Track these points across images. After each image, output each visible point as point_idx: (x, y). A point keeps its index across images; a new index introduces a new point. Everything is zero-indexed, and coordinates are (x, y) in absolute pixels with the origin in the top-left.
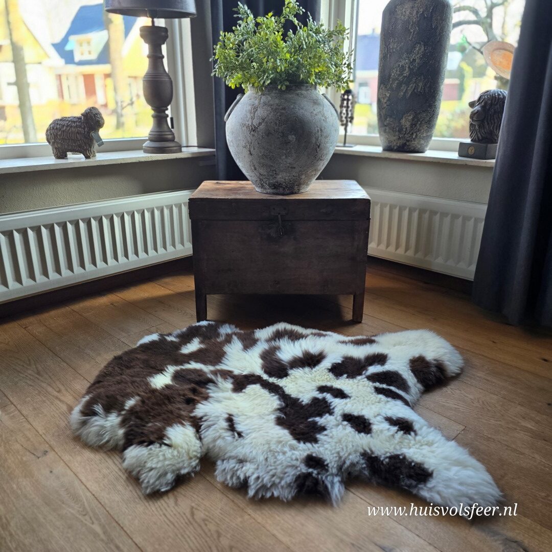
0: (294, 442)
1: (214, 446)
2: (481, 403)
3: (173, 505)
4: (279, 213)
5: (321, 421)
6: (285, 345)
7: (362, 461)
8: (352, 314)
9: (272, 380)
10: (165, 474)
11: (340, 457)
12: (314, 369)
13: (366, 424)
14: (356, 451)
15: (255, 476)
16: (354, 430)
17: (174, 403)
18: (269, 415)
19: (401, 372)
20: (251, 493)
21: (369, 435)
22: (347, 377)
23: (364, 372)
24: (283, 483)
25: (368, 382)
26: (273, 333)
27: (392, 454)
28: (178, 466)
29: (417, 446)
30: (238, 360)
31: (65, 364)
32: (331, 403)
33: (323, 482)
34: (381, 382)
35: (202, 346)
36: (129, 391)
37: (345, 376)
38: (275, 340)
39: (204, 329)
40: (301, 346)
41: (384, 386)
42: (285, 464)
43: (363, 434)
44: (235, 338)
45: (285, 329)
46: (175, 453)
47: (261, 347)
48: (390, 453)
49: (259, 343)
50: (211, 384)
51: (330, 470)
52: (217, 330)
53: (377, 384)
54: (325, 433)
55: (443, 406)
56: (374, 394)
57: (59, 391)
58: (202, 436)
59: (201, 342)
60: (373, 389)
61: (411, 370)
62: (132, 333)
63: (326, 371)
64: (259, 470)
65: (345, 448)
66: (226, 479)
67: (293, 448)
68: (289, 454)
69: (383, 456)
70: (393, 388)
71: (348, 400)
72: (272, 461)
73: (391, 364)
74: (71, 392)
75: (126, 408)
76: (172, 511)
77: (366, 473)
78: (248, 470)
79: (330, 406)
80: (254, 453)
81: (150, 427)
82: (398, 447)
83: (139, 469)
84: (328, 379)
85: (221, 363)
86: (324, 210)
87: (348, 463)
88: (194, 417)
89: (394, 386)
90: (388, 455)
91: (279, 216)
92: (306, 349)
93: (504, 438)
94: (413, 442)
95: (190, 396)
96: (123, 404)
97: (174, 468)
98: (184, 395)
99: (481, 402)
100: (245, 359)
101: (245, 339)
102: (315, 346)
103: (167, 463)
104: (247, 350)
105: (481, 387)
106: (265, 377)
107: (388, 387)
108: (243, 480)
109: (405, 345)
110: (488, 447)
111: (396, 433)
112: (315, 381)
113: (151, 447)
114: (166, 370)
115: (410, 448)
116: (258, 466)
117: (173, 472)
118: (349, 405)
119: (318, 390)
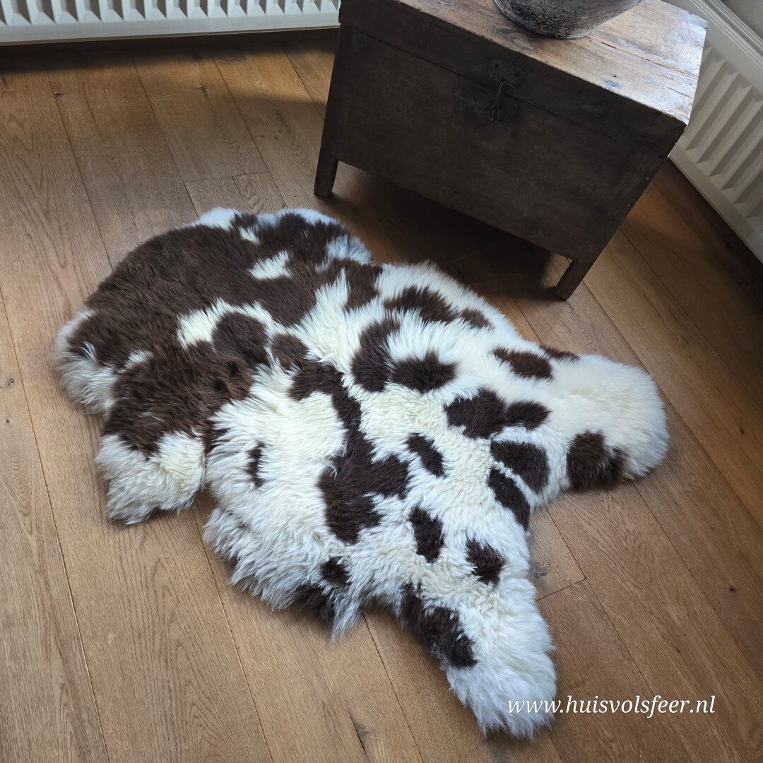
0: (324, 530)
1: (218, 487)
2: (637, 545)
3: (137, 546)
4: (503, 80)
5: (382, 503)
6: (409, 325)
7: (399, 597)
8: (562, 273)
9: (356, 391)
10: (139, 504)
11: (372, 580)
12: (425, 397)
13: (436, 542)
14: (399, 578)
15: (249, 560)
16: (415, 543)
17: (196, 384)
18: (316, 462)
19: (549, 455)
20: (236, 578)
21: (429, 565)
22: (465, 433)
23: (492, 435)
24: (280, 585)
25: (489, 454)
26: (405, 291)
27: (444, 606)
28: (158, 499)
29: (485, 608)
30: (326, 327)
31: (89, 209)
32: (412, 477)
33: (333, 605)
34: (507, 465)
35: (287, 274)
36: (143, 332)
37: (463, 428)
38: (399, 309)
39: (306, 234)
40: (431, 336)
41: (509, 473)
42: (294, 562)
43: (422, 557)
44: (343, 273)
45: (426, 289)
46: (161, 482)
47: (373, 313)
48: (442, 603)
49: (374, 302)
50: (263, 366)
51: (350, 592)
52: (325, 243)
53: (500, 465)
54: (375, 529)
55: (580, 527)
56: (484, 484)
57: (63, 266)
58: (208, 465)
59: (289, 265)
60: (488, 472)
61: (568, 455)
62: (208, 177)
63: (441, 408)
64: (258, 554)
65: (386, 568)
66: (214, 541)
67: (317, 537)
68: (306, 549)
69: (430, 602)
70: (519, 481)
71: (441, 479)
72: (280, 549)
73: (545, 432)
74: (80, 275)
75: (129, 365)
76: (132, 556)
77: (398, 612)
78: (244, 546)
79: (407, 482)
80: (263, 524)
81: (145, 418)
82: (457, 599)
83: (110, 477)
84: (435, 425)
85: (299, 323)
86: (588, 108)
87: (378, 592)
88: (211, 423)
89: (523, 478)
90: (438, 604)
91: (501, 85)
92: (436, 349)
93: (625, 623)
94: (482, 599)
95: (224, 379)
96: (125, 357)
97: (151, 500)
98: (216, 374)
99: (638, 543)
100: (337, 330)
101: (358, 285)
102: (453, 346)
103: (143, 492)
104: (349, 312)
105: (657, 515)
106: (348, 380)
107: (513, 477)
108: (232, 558)
109: (590, 399)
110: (593, 628)
111: (468, 576)
112: (413, 420)
113: (134, 454)
114: (213, 307)
115: (474, 606)
116: (260, 546)
117: (151, 504)
118: (434, 493)
119: (407, 443)
